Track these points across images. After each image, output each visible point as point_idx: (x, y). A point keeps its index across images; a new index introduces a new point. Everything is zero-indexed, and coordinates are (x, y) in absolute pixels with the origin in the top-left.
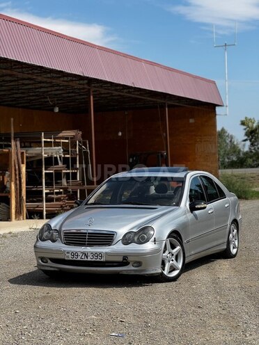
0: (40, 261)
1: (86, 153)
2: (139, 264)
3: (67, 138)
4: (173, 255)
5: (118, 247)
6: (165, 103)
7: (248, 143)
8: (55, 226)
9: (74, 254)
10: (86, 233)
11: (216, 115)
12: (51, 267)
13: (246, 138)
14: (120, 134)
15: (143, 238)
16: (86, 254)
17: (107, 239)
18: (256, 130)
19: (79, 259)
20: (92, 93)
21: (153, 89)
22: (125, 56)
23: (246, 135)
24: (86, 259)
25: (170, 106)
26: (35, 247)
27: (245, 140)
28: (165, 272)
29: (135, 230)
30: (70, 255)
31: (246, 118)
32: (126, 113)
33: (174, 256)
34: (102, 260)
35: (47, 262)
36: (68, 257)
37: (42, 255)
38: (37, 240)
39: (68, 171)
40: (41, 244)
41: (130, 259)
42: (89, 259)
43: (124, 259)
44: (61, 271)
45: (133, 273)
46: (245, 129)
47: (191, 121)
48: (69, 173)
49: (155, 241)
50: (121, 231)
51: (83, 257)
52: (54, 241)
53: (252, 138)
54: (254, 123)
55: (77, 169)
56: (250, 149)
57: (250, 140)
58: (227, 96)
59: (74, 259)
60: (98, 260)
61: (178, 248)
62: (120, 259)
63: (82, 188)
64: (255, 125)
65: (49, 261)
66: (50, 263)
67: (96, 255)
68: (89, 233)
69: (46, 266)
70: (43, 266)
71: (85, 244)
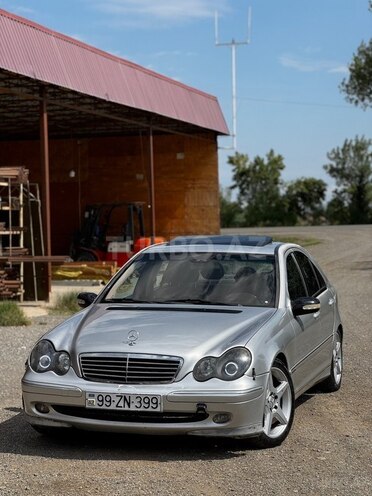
0: (34, 410)
1: (35, 204)
2: (224, 417)
3: (6, 180)
4: (276, 397)
5: (186, 386)
6: (148, 128)
7: (237, 191)
8: (62, 345)
9: (102, 397)
10: (125, 359)
11: (217, 148)
12: (55, 421)
13: (234, 183)
14: (73, 174)
15: (231, 370)
16: (126, 399)
17: (165, 370)
18: (248, 171)
19: (113, 407)
20: (45, 109)
21: (134, 106)
22: (95, 50)
23: (235, 178)
24: (127, 408)
25: (155, 133)
26: (24, 382)
27: (233, 187)
28: (266, 430)
29: (217, 354)
30: (95, 399)
31: (237, 153)
32: (79, 142)
33: (278, 400)
34: (158, 410)
35: (47, 412)
36: (91, 403)
37: (39, 399)
38: (28, 370)
39: (7, 233)
40: (36, 378)
41: (210, 408)
42: (133, 408)
43: (199, 409)
44: (75, 428)
45: (214, 434)
46: (234, 170)
47: (180, 156)
48: (8, 236)
49: (253, 374)
50: (192, 356)
51: (121, 404)
52: (61, 372)
53: (243, 183)
54: (246, 161)
55: (20, 230)
56: (239, 199)
57: (241, 186)
58: (235, 121)
59: (104, 407)
60: (150, 409)
61: (284, 384)
62: (192, 408)
63: (28, 259)
64: (247, 165)
65: (52, 410)
66: (53, 414)
67: (146, 401)
68: (131, 359)
69: (46, 419)
70: (39, 418)
71: (123, 379)
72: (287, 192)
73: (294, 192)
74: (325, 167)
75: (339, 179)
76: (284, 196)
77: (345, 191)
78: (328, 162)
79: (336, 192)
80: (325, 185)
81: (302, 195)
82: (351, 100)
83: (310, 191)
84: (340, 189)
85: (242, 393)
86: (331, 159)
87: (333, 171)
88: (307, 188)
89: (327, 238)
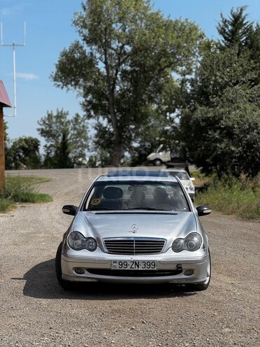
0: (74, 272)
2: (190, 272)
5: (167, 255)
9: (121, 263)
10: (133, 241)
11: (3, 116)
12: (88, 278)
15: (191, 245)
16: (136, 263)
17: (155, 246)
19: (128, 268)
24: (137, 269)
29: (183, 237)
30: (117, 264)
34: (155, 269)
35: (83, 273)
36: (115, 266)
41: (184, 267)
42: (140, 268)
43: (177, 268)
49: (204, 247)
51: (133, 266)
52: (91, 250)
59: (123, 268)
60: (151, 269)
62: (173, 267)
65: (86, 272)
66: (87, 274)
67: (149, 264)
68: (136, 241)
69: (82, 277)
70: (78, 277)
71: (133, 252)
72: (12, 146)
73: (18, 146)
74: (38, 130)
75: (47, 138)
76: (11, 149)
77: (51, 145)
78: (40, 127)
79: (46, 146)
80: (39, 142)
81: (23, 148)
82: (58, 86)
83: (29, 146)
84: (48, 145)
85: (200, 258)
86: (41, 125)
87: (43, 133)
88: (27, 143)
89: (53, 177)
